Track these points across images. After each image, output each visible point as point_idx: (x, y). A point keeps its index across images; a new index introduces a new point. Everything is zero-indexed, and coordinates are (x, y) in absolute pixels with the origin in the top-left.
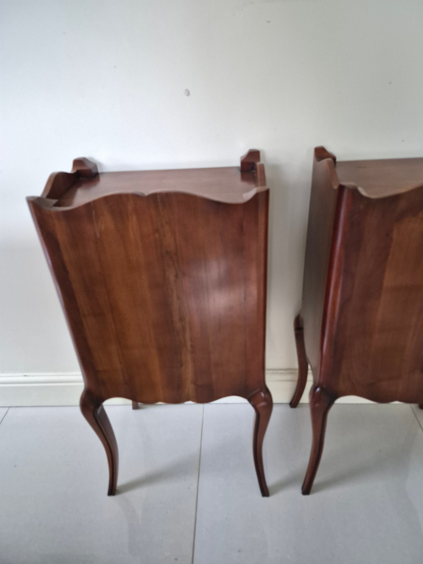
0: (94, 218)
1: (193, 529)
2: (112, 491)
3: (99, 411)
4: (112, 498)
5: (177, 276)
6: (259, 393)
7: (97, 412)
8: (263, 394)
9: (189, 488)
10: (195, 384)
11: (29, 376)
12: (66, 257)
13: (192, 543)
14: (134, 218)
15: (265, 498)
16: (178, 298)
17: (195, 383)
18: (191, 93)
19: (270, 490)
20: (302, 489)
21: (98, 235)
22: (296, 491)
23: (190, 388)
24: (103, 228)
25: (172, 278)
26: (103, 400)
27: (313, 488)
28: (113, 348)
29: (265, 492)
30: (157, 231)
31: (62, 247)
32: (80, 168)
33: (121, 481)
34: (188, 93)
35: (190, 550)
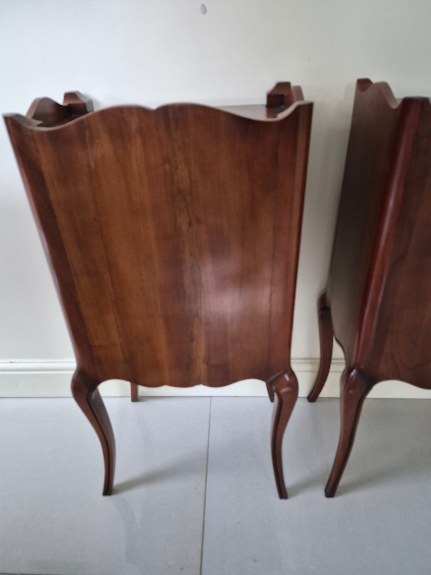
0: (87, 140)
1: (201, 534)
2: (108, 490)
3: (93, 395)
4: (107, 498)
5: (190, 224)
6: (282, 375)
7: (91, 396)
8: (287, 378)
9: (195, 488)
10: (207, 363)
11: (15, 362)
12: (53, 197)
13: (200, 551)
14: (139, 141)
15: (283, 501)
16: (191, 254)
17: (207, 361)
18: (208, 9)
19: (288, 492)
20: (326, 490)
21: (93, 165)
22: (320, 492)
23: (201, 368)
24: (99, 156)
25: (184, 226)
26: (99, 382)
27: (338, 490)
28: (111, 318)
29: (283, 493)
30: (166, 160)
31: (48, 182)
32: (72, 102)
33: (118, 480)
34: (204, 10)
35: (197, 559)
